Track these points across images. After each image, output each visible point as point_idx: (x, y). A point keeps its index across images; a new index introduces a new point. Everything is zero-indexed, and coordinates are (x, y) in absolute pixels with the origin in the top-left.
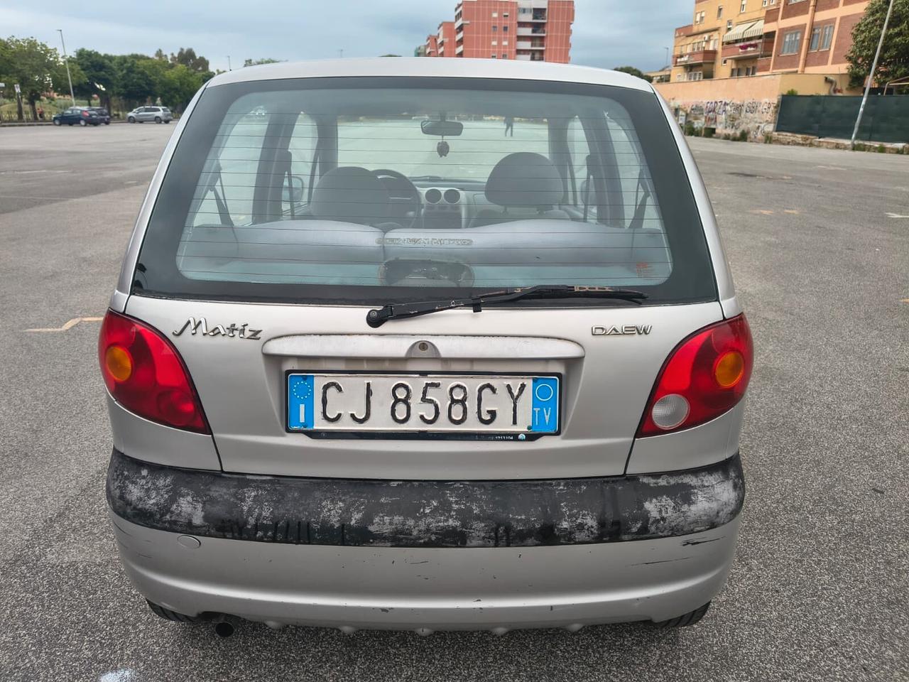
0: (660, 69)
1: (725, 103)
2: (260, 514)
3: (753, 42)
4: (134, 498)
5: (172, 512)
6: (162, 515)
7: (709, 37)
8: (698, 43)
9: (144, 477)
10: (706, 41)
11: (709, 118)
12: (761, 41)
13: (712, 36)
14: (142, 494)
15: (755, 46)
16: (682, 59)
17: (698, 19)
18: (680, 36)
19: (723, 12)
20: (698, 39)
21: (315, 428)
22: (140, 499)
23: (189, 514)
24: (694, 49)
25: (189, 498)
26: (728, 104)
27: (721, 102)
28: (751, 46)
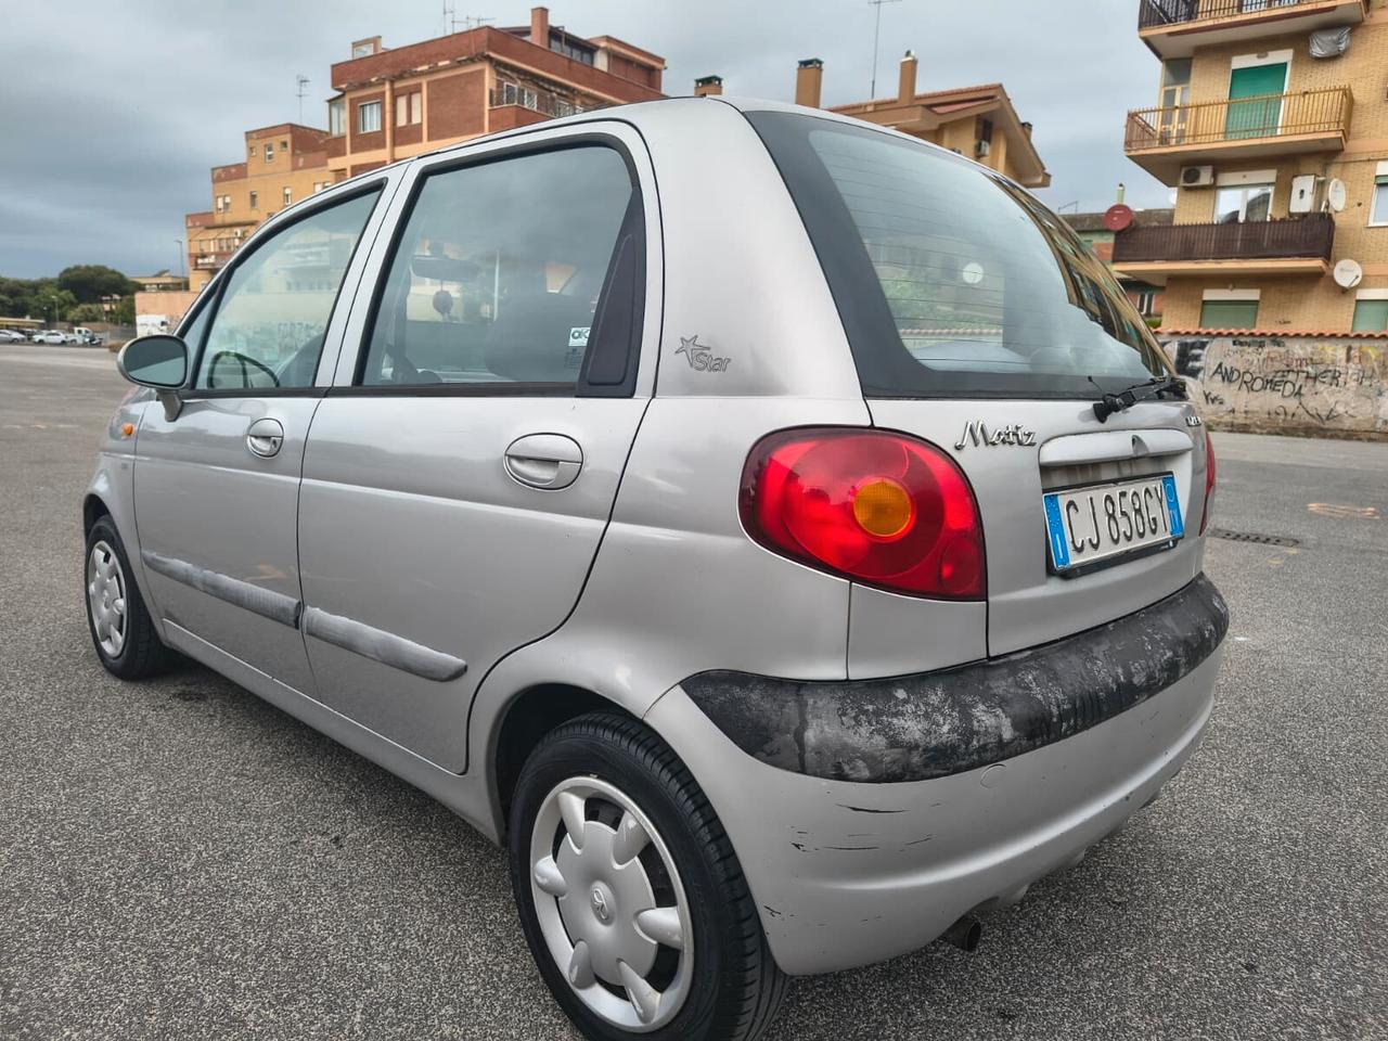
0: (156, 272)
1: (307, 326)
2: (1057, 699)
3: (314, 250)
4: (917, 735)
5: (977, 733)
6: (968, 743)
7: (243, 233)
8: (227, 239)
9: (906, 702)
10: (240, 238)
11: (286, 346)
12: (326, 249)
13: (247, 231)
14: (924, 725)
15: (318, 254)
16: (206, 261)
17: (220, 205)
18: (194, 226)
19: (258, 199)
20: (226, 234)
21: (1072, 563)
22: (928, 733)
23: (996, 728)
24: (221, 248)
25: (981, 707)
26: (312, 328)
27: (299, 324)
28: (312, 254)
